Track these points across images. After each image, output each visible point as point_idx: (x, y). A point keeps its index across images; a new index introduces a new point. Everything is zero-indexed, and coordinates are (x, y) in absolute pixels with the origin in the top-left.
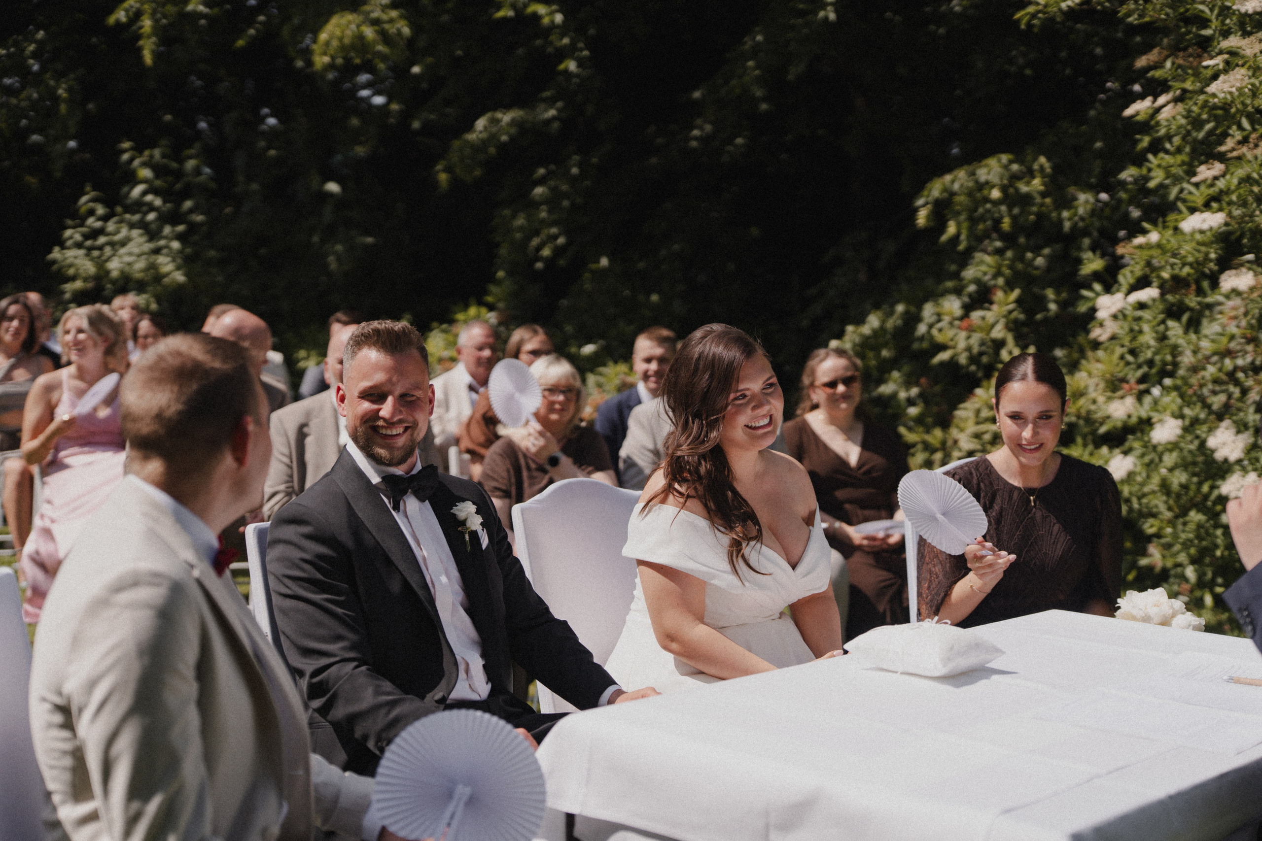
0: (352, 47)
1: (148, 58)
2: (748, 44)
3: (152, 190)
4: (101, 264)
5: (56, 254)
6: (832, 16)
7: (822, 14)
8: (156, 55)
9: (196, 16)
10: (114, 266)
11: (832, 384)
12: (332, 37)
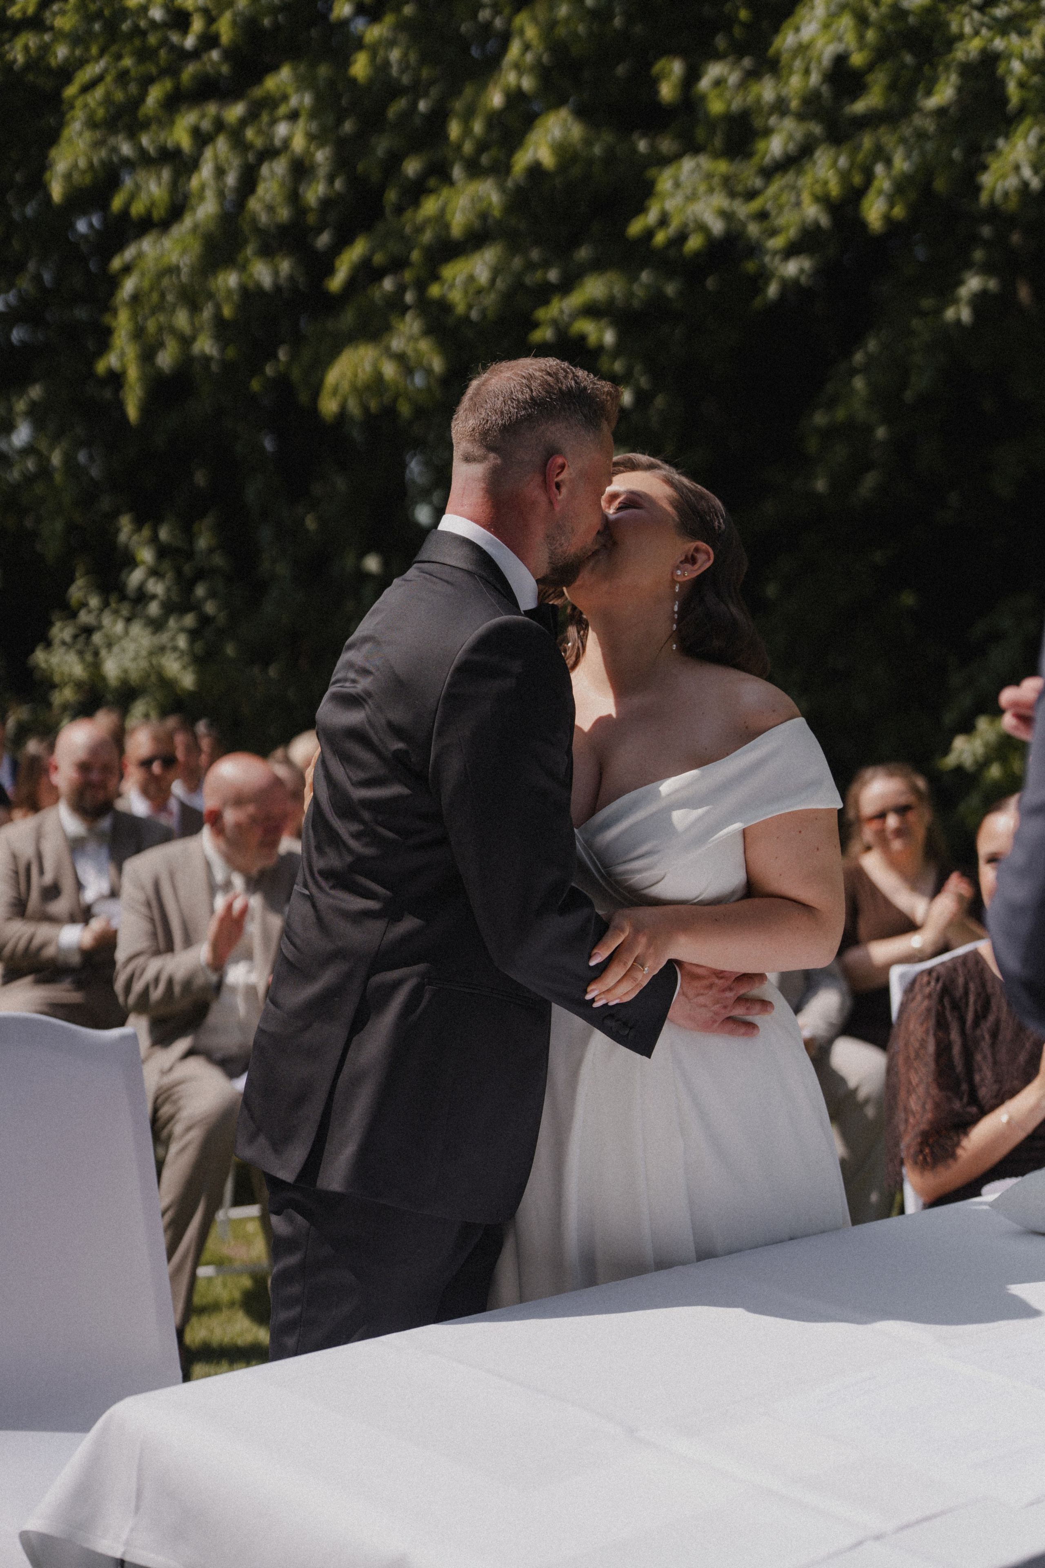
0: (368, 388)
1: (132, 412)
2: (859, 358)
3: (154, 572)
4: (95, 666)
5: (40, 656)
6: (965, 314)
7: (950, 314)
8: (146, 409)
9: (207, 359)
10: (111, 668)
11: (882, 816)
12: (343, 375)
